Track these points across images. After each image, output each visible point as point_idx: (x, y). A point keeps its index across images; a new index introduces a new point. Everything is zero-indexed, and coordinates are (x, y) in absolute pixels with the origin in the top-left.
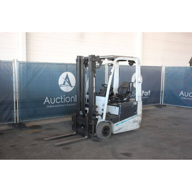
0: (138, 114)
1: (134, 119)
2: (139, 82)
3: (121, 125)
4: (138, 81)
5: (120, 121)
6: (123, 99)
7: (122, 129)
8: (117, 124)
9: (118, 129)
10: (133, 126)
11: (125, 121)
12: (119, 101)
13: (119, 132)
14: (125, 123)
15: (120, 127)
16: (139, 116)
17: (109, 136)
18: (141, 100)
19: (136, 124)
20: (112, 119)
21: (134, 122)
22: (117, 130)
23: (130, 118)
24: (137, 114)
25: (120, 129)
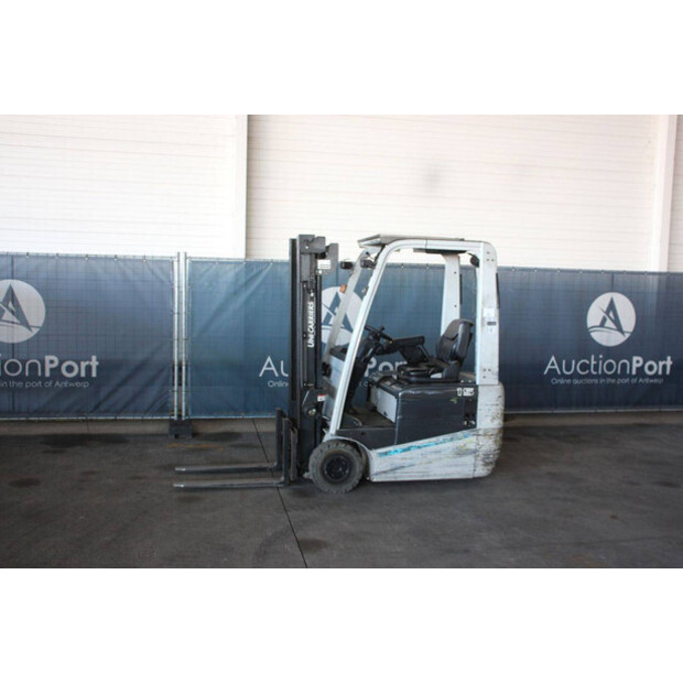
0: (478, 426)
1: (460, 443)
2: (487, 320)
3: (398, 455)
4: (483, 319)
5: (400, 442)
6: (429, 376)
7: (406, 470)
8: (386, 453)
9: (389, 468)
10: (456, 465)
11: (419, 447)
12: (413, 379)
13: (393, 480)
14: (419, 451)
15: (398, 462)
16: (485, 435)
17: (349, 486)
18: (497, 382)
19: (469, 459)
20: (363, 433)
21: (461, 453)
22: (385, 472)
23: (441, 438)
24: (475, 426)
25: (396, 469)
